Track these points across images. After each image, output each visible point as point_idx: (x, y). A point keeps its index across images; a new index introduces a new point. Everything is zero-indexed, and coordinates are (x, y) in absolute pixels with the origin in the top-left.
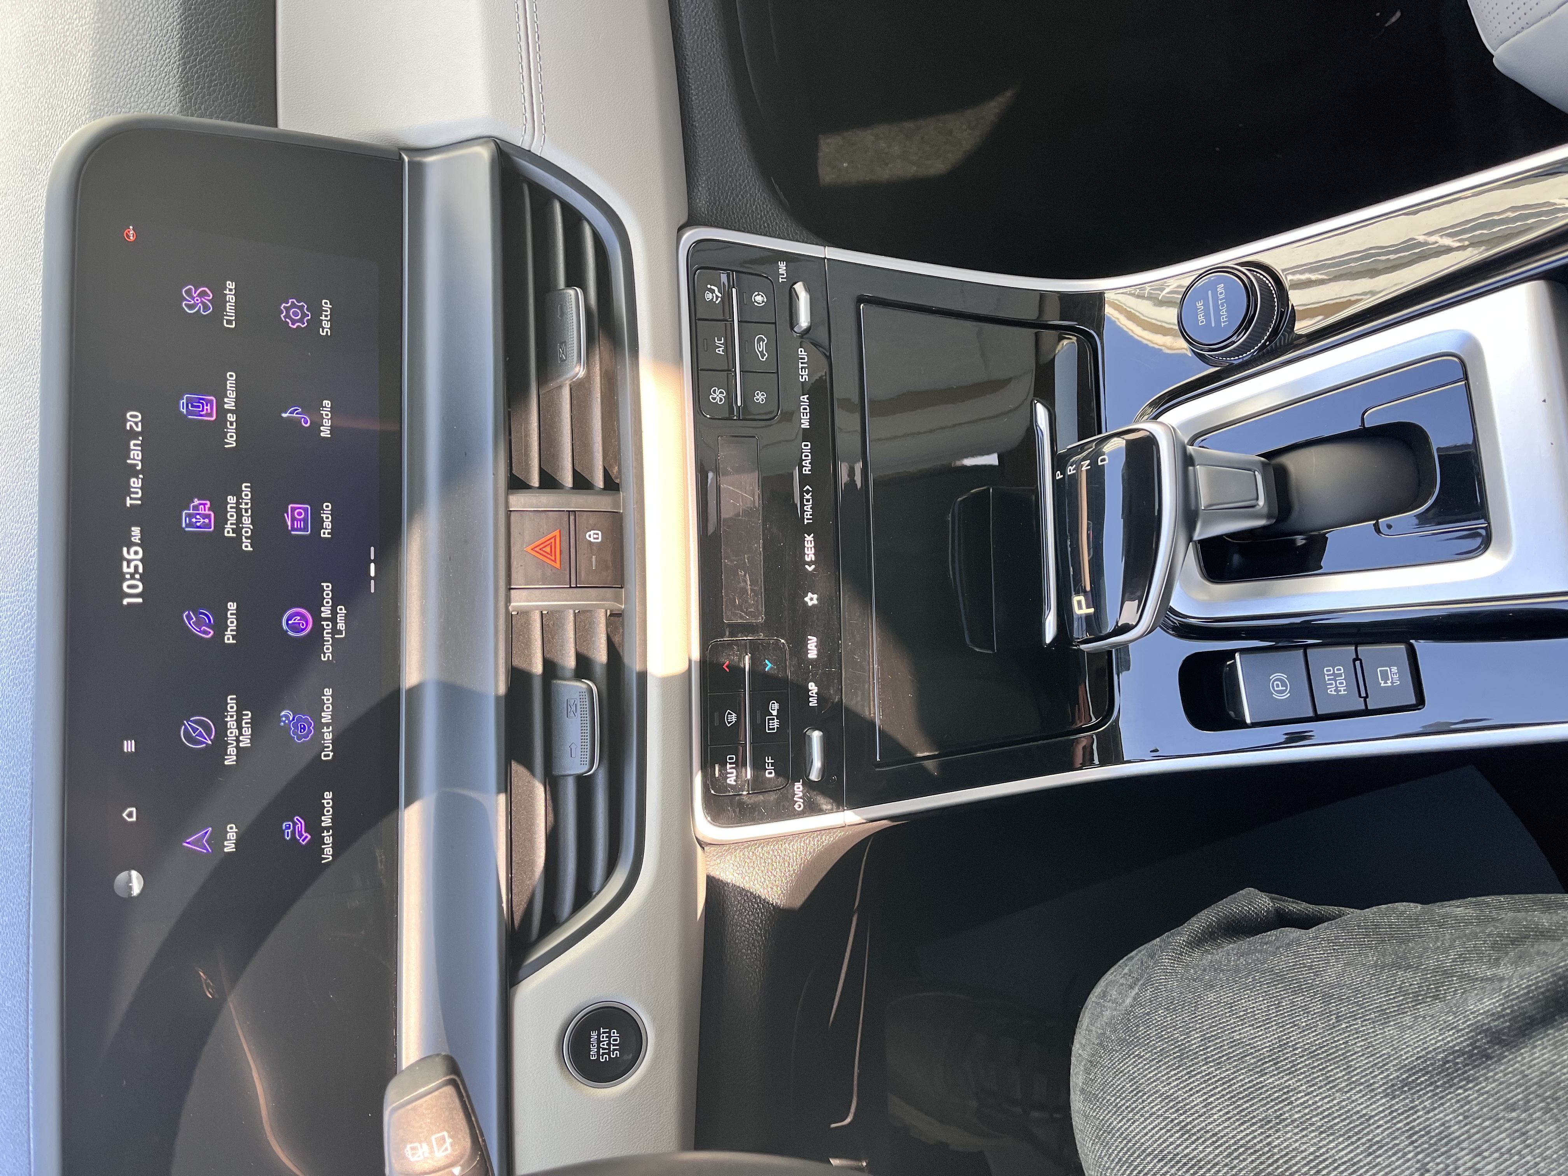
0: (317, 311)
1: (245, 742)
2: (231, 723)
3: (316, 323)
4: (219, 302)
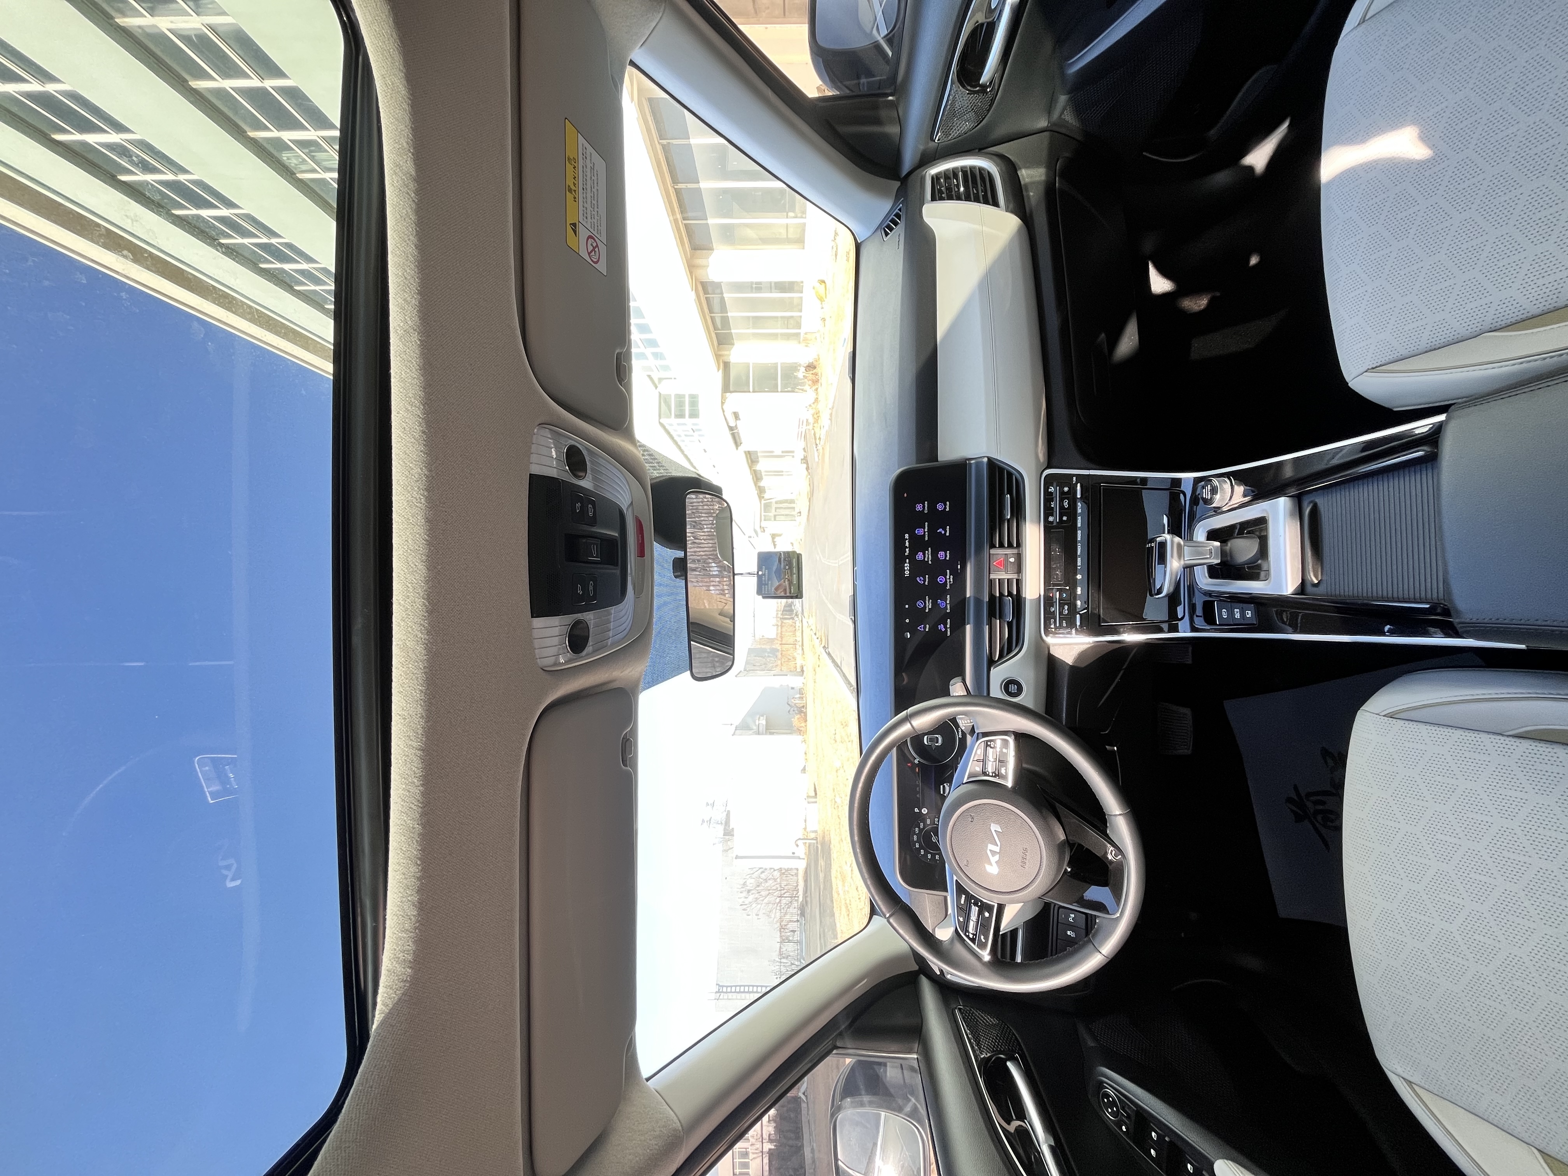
0: (945, 505)
1: (930, 607)
2: (927, 602)
3: (945, 508)
4: (924, 507)
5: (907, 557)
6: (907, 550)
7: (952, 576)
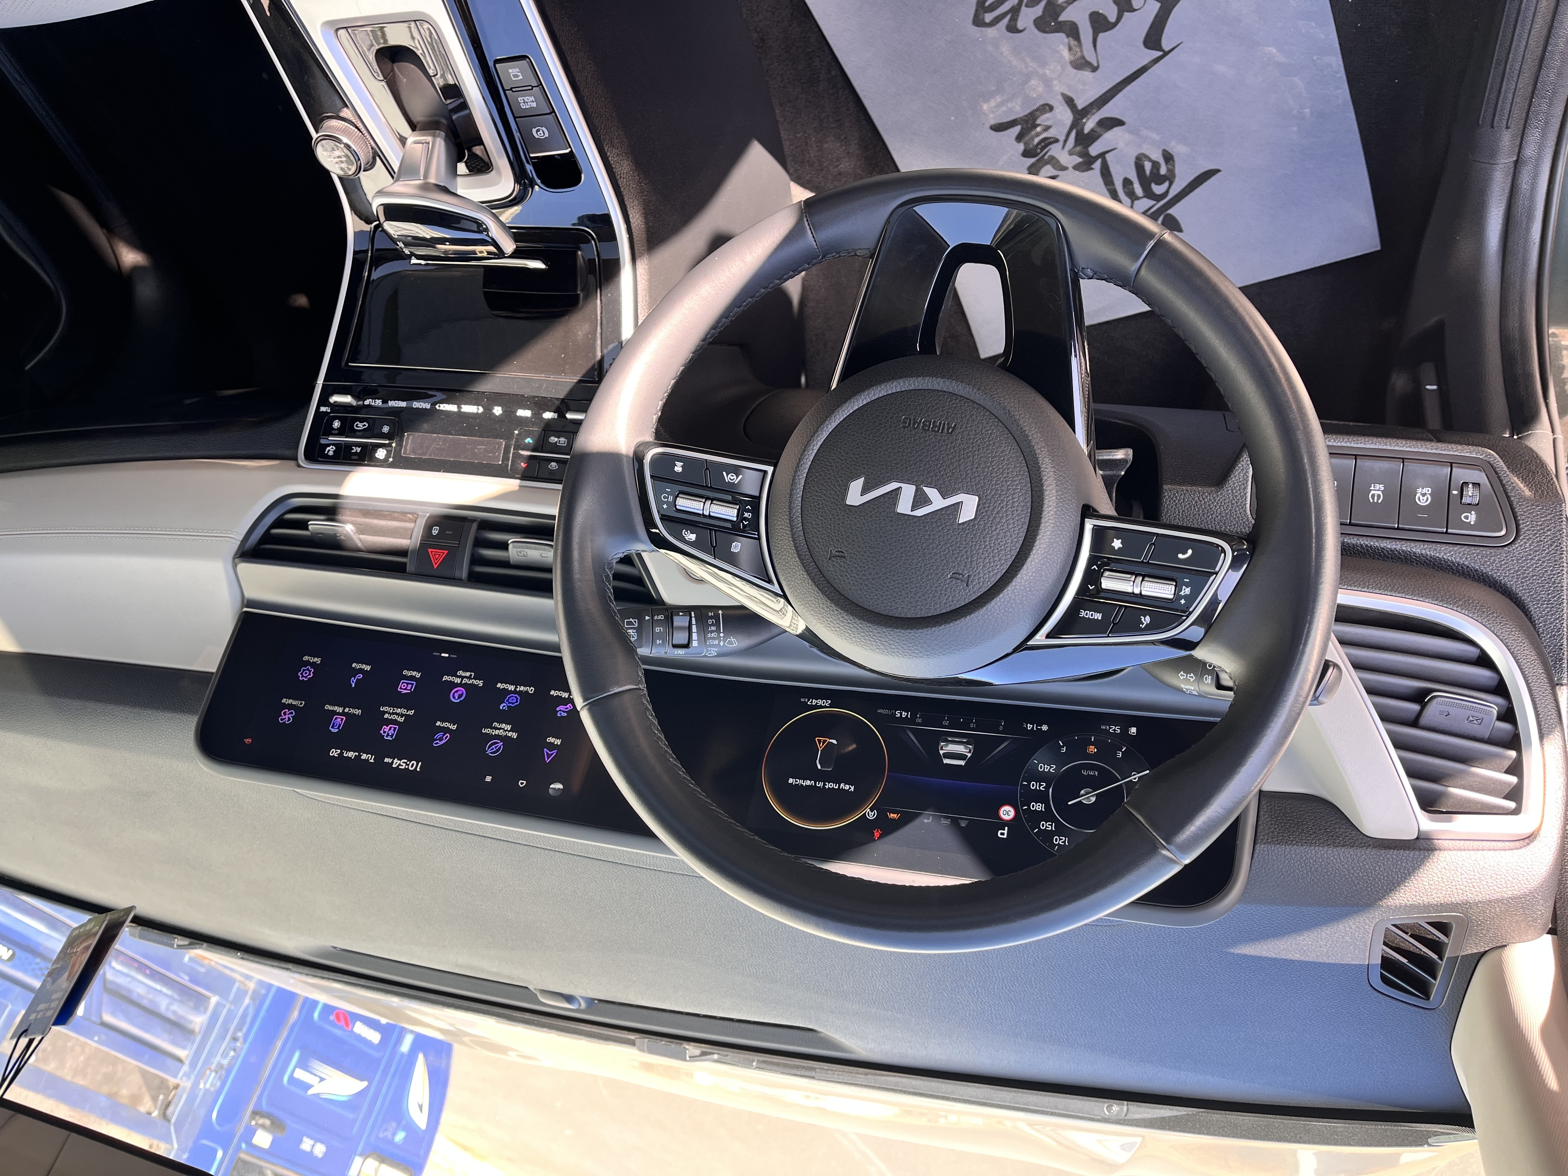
0: (308, 663)
1: (509, 727)
2: (497, 732)
3: (313, 665)
4: (290, 707)
5: (379, 759)
6: (364, 756)
7: (460, 673)
